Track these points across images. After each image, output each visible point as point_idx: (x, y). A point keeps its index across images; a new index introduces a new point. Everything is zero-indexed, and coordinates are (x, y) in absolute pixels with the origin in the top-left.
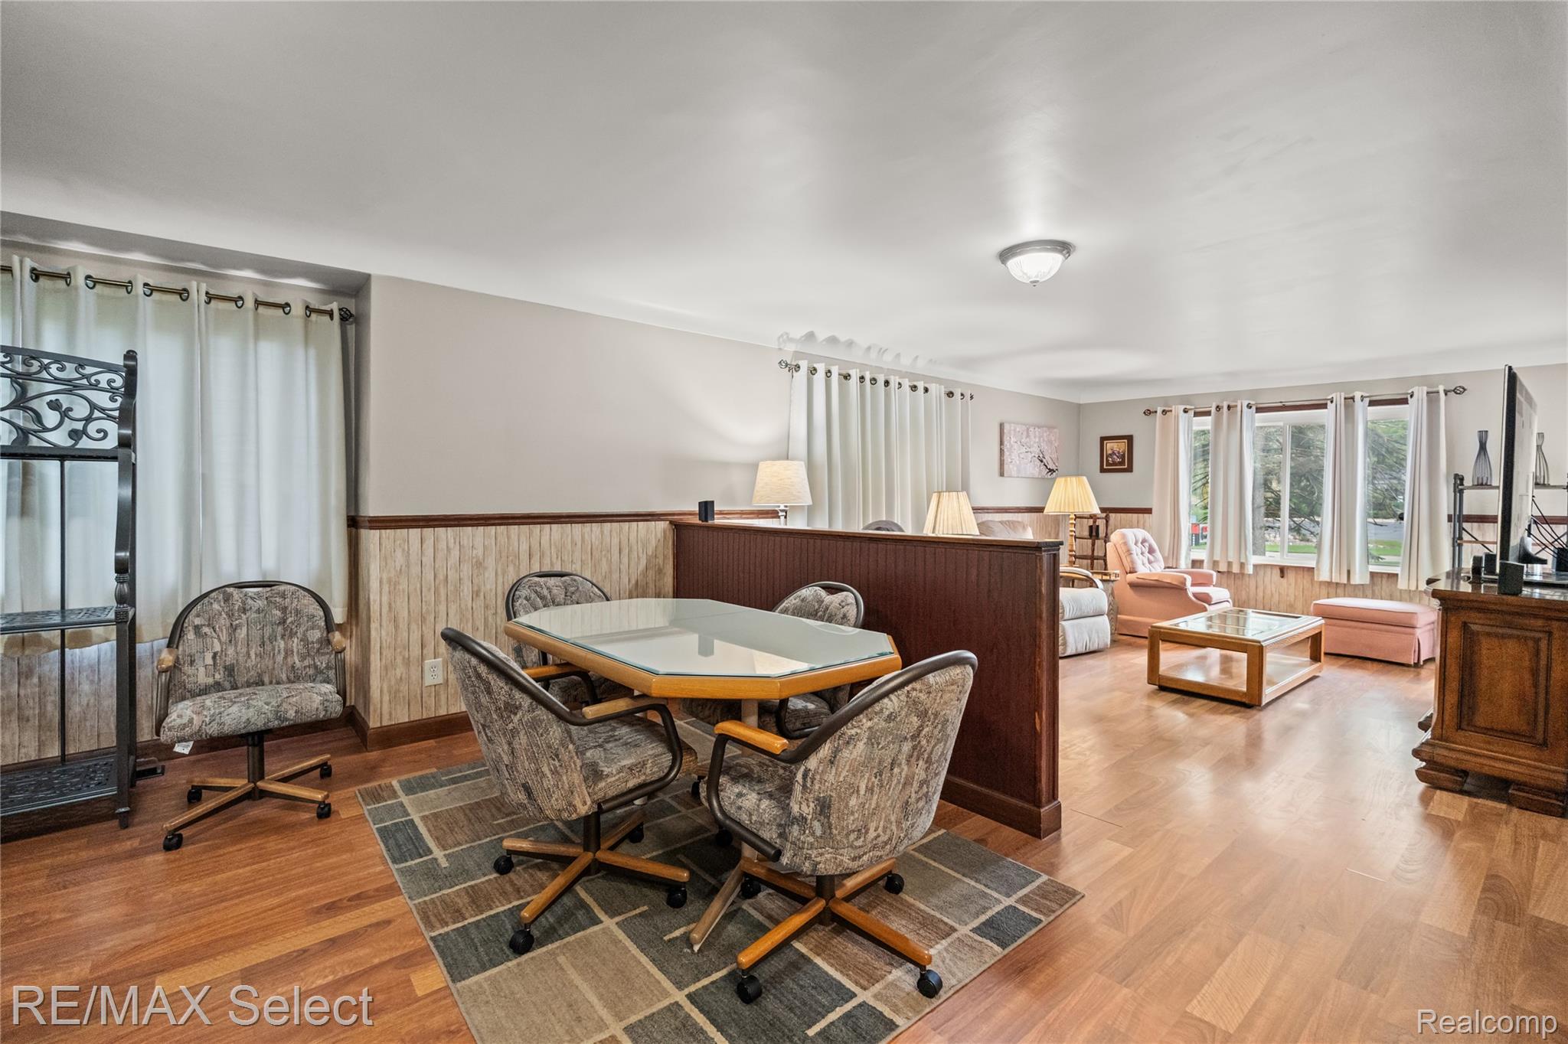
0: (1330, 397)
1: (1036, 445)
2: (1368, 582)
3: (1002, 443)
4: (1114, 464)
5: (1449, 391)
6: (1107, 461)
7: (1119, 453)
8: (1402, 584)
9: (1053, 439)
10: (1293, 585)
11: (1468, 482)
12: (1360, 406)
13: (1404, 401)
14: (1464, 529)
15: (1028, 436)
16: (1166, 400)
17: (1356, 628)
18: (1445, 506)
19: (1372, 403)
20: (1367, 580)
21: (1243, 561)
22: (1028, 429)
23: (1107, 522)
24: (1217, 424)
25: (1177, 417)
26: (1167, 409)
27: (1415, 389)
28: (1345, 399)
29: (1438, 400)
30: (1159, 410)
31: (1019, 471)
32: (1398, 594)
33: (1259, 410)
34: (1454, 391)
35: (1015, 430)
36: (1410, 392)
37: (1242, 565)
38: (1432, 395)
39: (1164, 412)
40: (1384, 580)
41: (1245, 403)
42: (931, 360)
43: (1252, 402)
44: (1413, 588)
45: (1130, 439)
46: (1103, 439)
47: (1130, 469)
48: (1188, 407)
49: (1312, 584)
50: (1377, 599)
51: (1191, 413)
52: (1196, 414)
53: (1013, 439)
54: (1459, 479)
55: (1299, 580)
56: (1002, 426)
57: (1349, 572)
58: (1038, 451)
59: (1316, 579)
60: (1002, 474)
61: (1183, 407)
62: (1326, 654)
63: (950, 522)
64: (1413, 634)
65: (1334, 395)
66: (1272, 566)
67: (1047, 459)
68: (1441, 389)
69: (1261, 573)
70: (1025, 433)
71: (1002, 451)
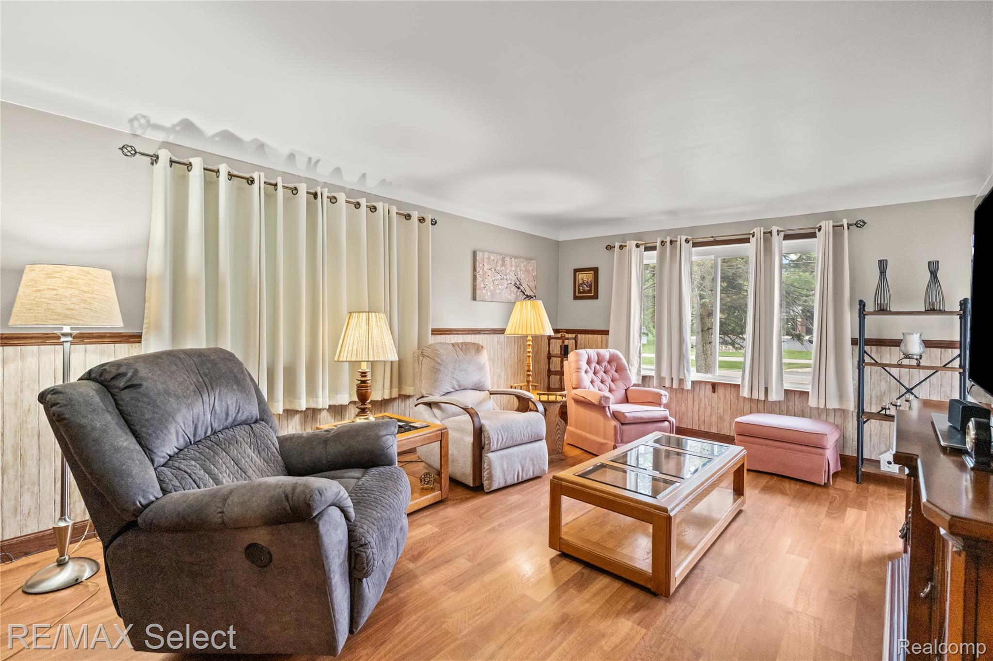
0: (752, 232)
1: (512, 273)
2: (783, 399)
3: (475, 269)
4: (584, 292)
5: (851, 225)
6: (579, 289)
7: (587, 282)
8: (812, 402)
9: (531, 269)
10: (722, 399)
11: (870, 307)
12: (776, 240)
13: (813, 235)
14: (865, 352)
15: (503, 264)
16: (624, 237)
17: (772, 446)
18: (849, 330)
19: (786, 237)
20: (781, 397)
21: (682, 377)
22: (503, 259)
23: (576, 342)
24: (661, 258)
25: (630, 251)
26: (623, 244)
27: (823, 224)
28: (764, 233)
29: (842, 234)
30: (617, 245)
31: (493, 295)
32: (809, 410)
33: (695, 245)
34: (856, 224)
35: (489, 258)
36: (818, 226)
37: (681, 381)
38: (838, 227)
39: (621, 247)
40: (797, 396)
41: (684, 238)
42: (384, 180)
43: (690, 238)
44: (822, 406)
45: (595, 270)
46: (576, 271)
47: (596, 297)
48: (640, 242)
49: (738, 400)
50: (790, 415)
51: (642, 248)
52: (647, 249)
53: (486, 267)
54: (862, 304)
55: (727, 396)
56: (474, 254)
57: (766, 389)
58: (514, 278)
59: (741, 395)
60: (474, 298)
61: (635, 242)
62: (748, 470)
63: (355, 347)
64: (823, 455)
65: (755, 230)
66: (706, 383)
67: (524, 286)
68: (845, 222)
69: (697, 388)
70: (500, 262)
71: (475, 278)
